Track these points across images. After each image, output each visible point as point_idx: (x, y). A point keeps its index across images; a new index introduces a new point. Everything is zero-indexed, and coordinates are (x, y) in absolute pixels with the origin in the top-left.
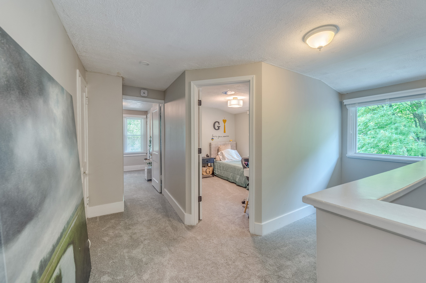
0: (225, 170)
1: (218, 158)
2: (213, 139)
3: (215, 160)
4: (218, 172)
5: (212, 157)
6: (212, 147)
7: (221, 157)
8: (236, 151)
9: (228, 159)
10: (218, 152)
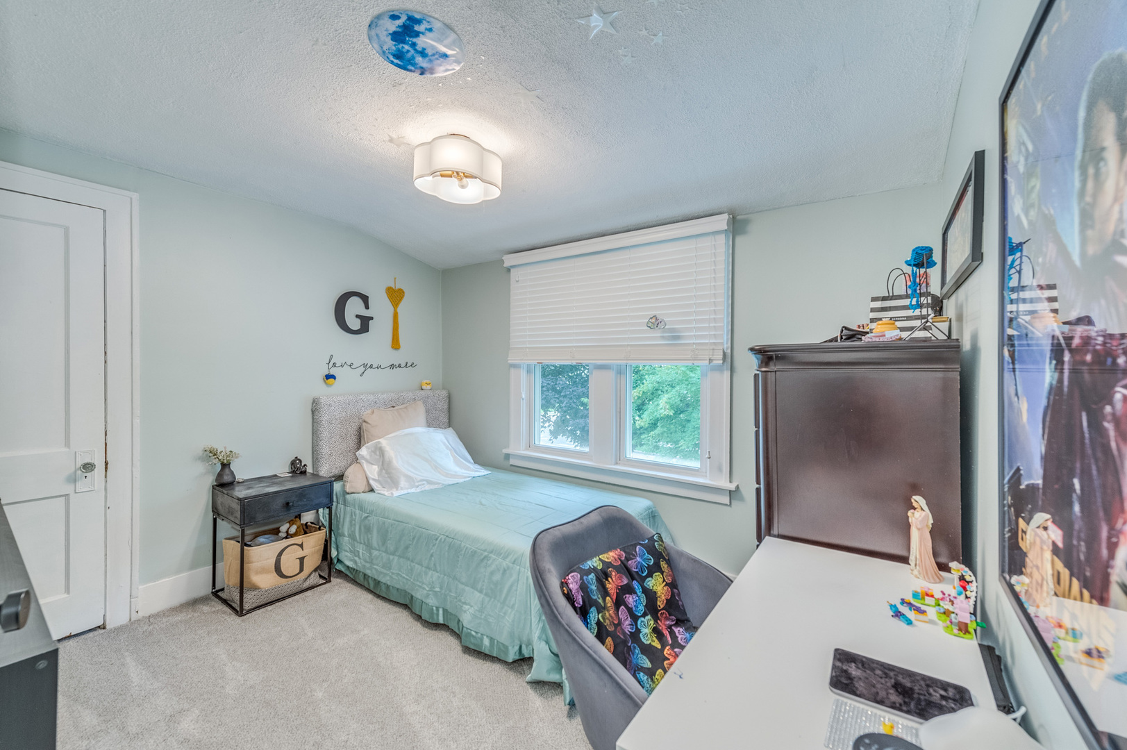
0: (392, 549)
1: (354, 480)
2: (333, 377)
3: (337, 486)
4: (356, 553)
5: (325, 471)
6: (324, 417)
7: (373, 471)
8: (450, 430)
9: (409, 478)
10: (359, 447)
